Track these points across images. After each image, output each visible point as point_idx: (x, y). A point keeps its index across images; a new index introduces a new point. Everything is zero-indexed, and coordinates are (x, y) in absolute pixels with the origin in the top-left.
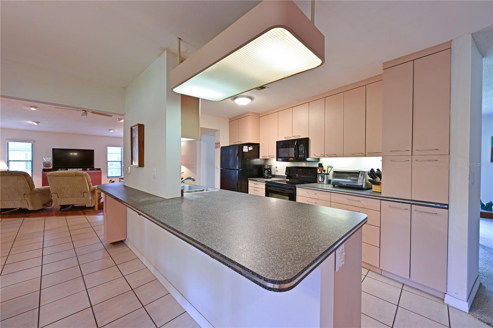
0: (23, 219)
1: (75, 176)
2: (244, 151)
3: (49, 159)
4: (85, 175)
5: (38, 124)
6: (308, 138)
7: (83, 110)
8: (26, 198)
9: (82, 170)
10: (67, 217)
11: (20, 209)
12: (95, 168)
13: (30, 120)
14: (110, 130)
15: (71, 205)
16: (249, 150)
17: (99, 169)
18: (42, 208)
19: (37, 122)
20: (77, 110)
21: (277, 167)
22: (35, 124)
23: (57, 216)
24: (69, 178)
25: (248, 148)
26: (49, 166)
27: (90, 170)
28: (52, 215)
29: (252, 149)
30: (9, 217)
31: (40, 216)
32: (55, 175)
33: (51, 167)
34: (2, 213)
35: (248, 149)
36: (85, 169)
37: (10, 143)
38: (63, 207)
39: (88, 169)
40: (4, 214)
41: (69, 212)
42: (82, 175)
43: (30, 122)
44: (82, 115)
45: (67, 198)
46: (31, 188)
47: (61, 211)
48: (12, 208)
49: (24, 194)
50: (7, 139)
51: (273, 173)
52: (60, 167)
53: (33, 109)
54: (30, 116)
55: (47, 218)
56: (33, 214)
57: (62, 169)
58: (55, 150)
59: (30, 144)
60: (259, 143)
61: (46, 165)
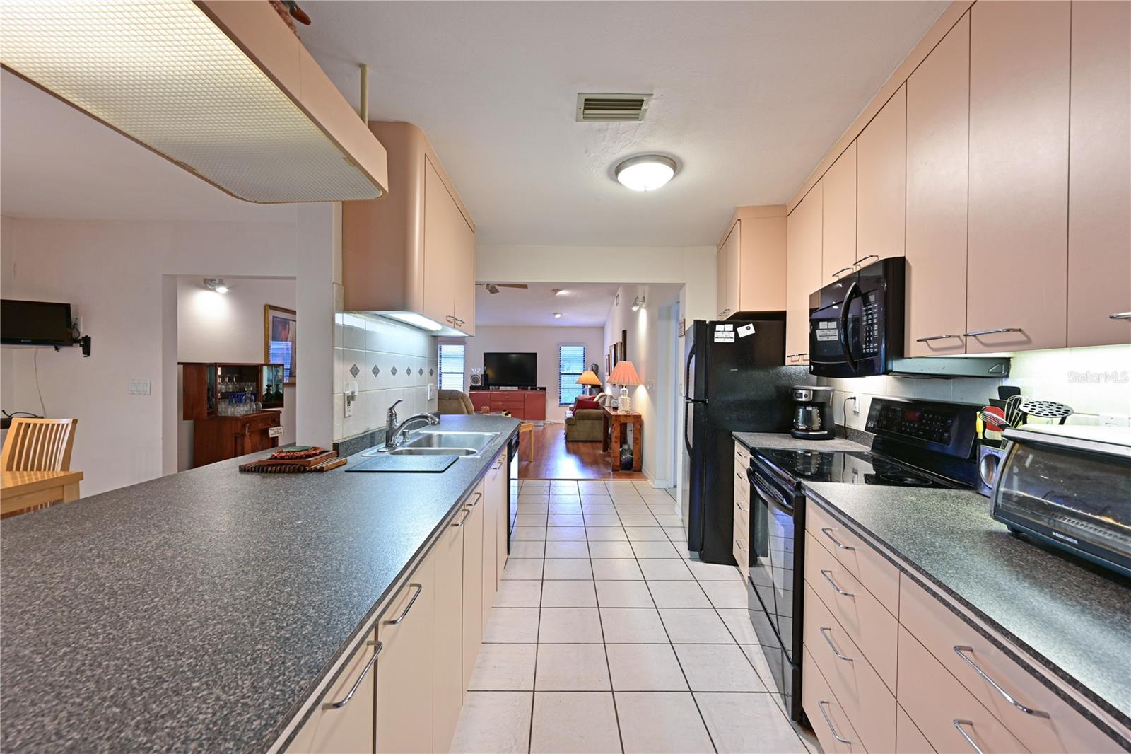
2: (716, 340)
3: (479, 371)
6: (903, 260)
9: (517, 389)
12: (537, 386)
14: (555, 314)
16: (741, 336)
17: (544, 389)
21: (855, 398)
25: (735, 330)
26: (477, 382)
27: (532, 389)
29: (752, 331)
33: (479, 384)
35: (737, 334)
36: (525, 387)
37: (443, 347)
39: (529, 388)
51: (839, 421)
57: (494, 387)
58: (487, 355)
59: (462, 348)
60: (784, 310)
61: (474, 379)
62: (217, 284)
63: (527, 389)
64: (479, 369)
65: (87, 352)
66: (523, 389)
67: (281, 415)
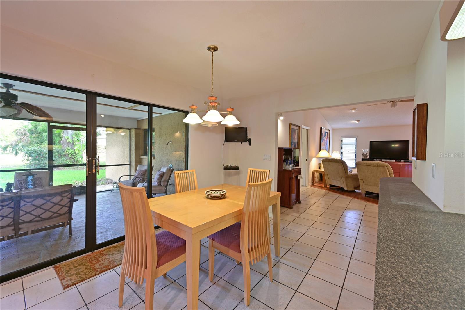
0: (339, 195)
1: (377, 166)
3: (367, 151)
4: (386, 166)
5: (358, 122)
7: (391, 102)
8: (343, 180)
9: (395, 161)
10: (368, 203)
11: (341, 187)
12: (410, 160)
13: (353, 120)
15: (375, 193)
18: (353, 190)
19: (358, 121)
20: (385, 103)
22: (357, 122)
23: (361, 199)
24: (372, 167)
26: (366, 156)
27: (404, 162)
28: (358, 198)
30: (333, 192)
31: (349, 196)
32: (361, 164)
33: (368, 158)
34: (331, 187)
36: (399, 160)
37: (343, 139)
38: (368, 193)
39: (402, 161)
40: (332, 189)
41: (372, 199)
42: (383, 166)
43: (354, 122)
44: (391, 106)
45: (371, 185)
46: (346, 173)
47: (366, 196)
48: (335, 185)
49: (342, 177)
50: (342, 136)
52: (376, 157)
53: (353, 111)
54: (352, 116)
55: (354, 199)
56: (347, 193)
57: (377, 160)
58: (372, 143)
59: (355, 139)
61: (364, 155)
62: (280, 116)
63: (400, 162)
64: (368, 150)
65: (250, 144)
66: (397, 161)
67: (301, 170)
